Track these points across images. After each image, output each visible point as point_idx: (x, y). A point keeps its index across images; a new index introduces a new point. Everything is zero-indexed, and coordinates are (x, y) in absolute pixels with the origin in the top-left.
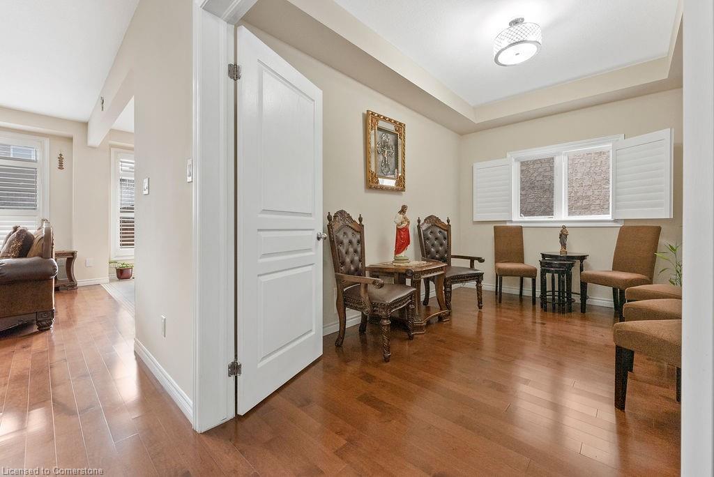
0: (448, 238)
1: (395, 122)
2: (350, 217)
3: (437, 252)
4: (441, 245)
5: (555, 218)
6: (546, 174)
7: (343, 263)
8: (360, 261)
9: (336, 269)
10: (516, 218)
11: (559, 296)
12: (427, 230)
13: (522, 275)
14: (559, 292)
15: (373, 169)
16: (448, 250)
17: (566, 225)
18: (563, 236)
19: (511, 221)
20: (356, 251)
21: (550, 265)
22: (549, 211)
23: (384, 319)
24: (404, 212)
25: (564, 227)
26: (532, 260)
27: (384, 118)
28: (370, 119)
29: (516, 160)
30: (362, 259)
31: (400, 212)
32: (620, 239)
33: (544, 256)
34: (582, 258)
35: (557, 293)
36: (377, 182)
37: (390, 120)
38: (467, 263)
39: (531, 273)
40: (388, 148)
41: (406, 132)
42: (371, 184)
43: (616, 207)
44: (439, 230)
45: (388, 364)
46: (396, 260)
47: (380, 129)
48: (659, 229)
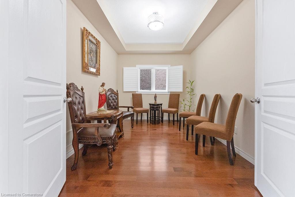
0: (117, 99)
1: (96, 39)
2: (77, 88)
3: (114, 105)
4: (115, 102)
5: (152, 91)
6: (143, 75)
7: (76, 116)
8: (84, 113)
9: (73, 121)
10: (139, 91)
11: (158, 119)
12: (109, 95)
13: (142, 112)
14: (158, 117)
15: (86, 61)
16: (117, 104)
17: (156, 93)
18: (155, 97)
19: (138, 92)
20: (82, 108)
21: (153, 108)
22: (149, 88)
23: (110, 145)
24: (104, 86)
25: (156, 94)
26: (146, 106)
27: (92, 35)
28: (85, 33)
29: (139, 68)
30: (85, 113)
31: (101, 86)
32: (170, 98)
33: (150, 104)
34: (161, 105)
35: (152, 118)
36: (88, 69)
37: (94, 37)
38: (126, 109)
39: (146, 111)
40: (93, 52)
41: (101, 46)
42: (85, 69)
43: (169, 88)
44: (114, 95)
45: (112, 169)
46: (99, 111)
47: (90, 40)
48: (179, 95)
